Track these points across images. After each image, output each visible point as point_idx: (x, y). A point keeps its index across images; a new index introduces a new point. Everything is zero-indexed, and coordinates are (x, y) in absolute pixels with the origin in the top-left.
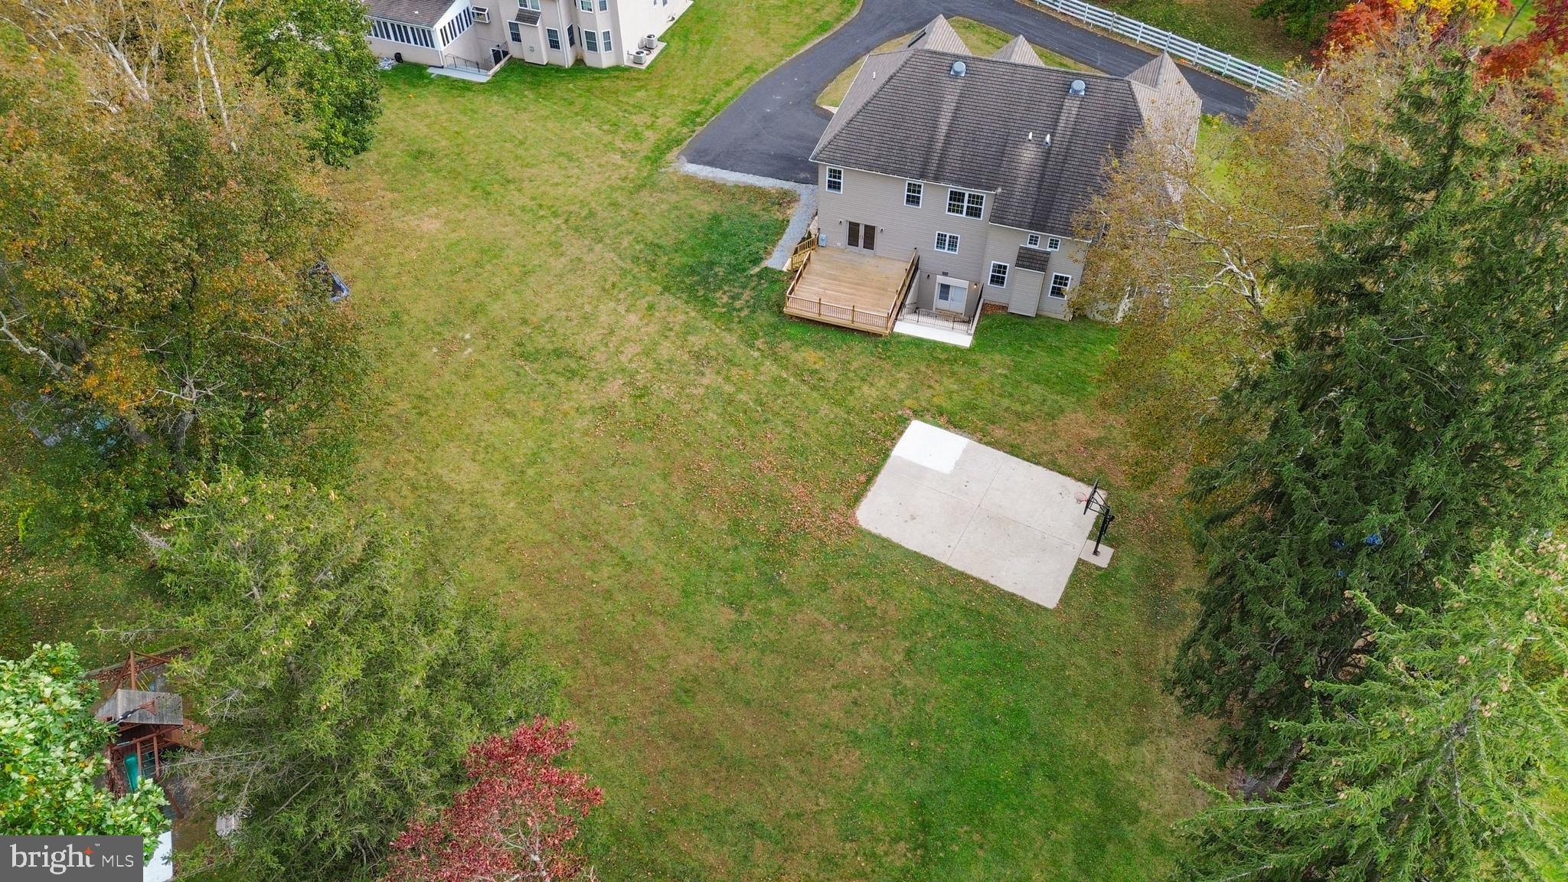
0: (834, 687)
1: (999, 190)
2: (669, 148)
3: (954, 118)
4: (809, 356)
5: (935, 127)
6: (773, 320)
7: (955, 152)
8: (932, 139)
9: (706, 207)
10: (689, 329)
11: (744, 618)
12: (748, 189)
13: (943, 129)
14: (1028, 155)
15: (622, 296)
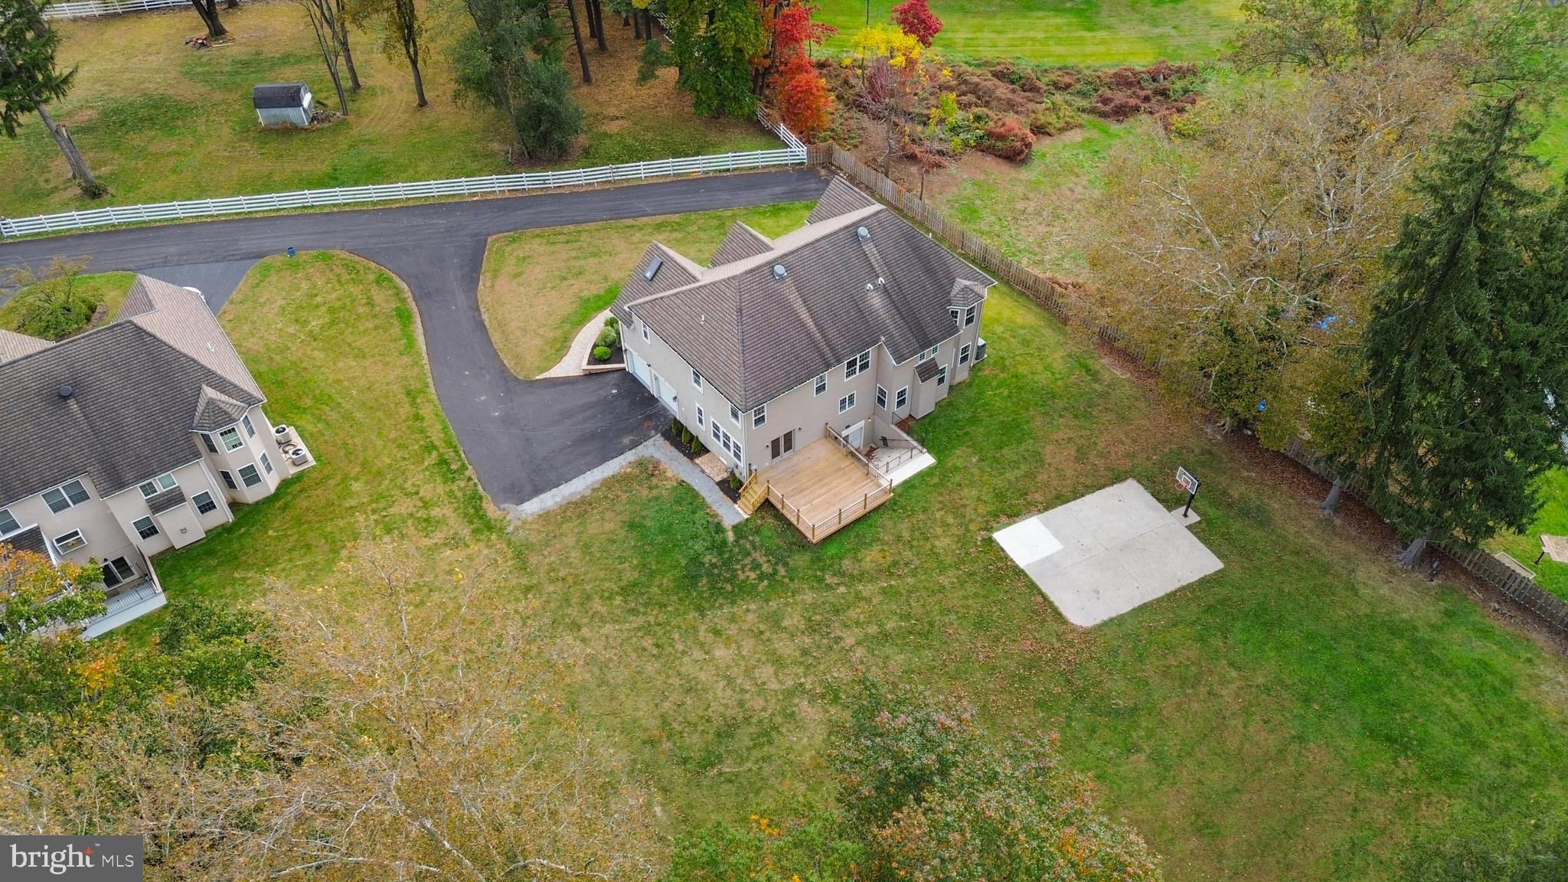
0: (1245, 727)
1: (883, 338)
2: (478, 509)
3: (809, 310)
4: (871, 557)
5: (803, 325)
6: (807, 556)
7: (832, 333)
8: (809, 335)
9: (604, 525)
10: (775, 621)
11: (1148, 751)
12: (608, 483)
13: (810, 323)
14: (876, 301)
15: (680, 647)
